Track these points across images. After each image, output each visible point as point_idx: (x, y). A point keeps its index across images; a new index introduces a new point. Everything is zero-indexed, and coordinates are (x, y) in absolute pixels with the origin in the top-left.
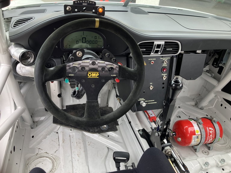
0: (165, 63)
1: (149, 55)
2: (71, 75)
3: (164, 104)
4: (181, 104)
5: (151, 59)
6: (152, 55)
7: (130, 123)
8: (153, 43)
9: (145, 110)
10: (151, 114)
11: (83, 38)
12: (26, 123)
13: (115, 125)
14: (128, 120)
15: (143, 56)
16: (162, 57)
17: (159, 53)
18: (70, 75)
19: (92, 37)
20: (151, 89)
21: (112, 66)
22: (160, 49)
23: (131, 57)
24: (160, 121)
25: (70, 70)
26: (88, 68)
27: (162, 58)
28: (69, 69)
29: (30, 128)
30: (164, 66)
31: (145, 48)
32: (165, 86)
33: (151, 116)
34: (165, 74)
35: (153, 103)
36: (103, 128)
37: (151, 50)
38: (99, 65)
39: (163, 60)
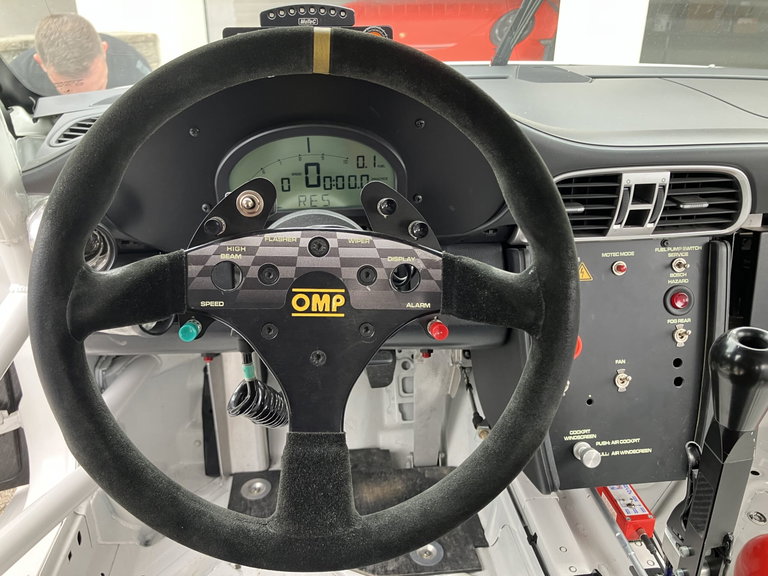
0: (677, 269)
1: (603, 233)
2: (211, 304)
3: (691, 457)
4: (763, 460)
5: (615, 254)
6: (617, 233)
7: (532, 540)
8: (617, 178)
9: (598, 483)
10: (629, 505)
11: (307, 165)
12: (122, 522)
13: (471, 547)
14: (526, 529)
15: (576, 239)
16: (664, 243)
17: (649, 226)
18: (204, 304)
19: (346, 162)
20: (622, 387)
21: (409, 260)
22: (650, 207)
23: (522, 246)
24: (674, 544)
25: (208, 280)
26: (294, 268)
27: (663, 249)
28: (201, 274)
29: (137, 543)
30: (676, 282)
31: (582, 202)
32: (687, 371)
33: (629, 512)
34: (681, 321)
35: (634, 452)
36: (421, 555)
37: (611, 213)
38: (345, 252)
39: (670, 255)
